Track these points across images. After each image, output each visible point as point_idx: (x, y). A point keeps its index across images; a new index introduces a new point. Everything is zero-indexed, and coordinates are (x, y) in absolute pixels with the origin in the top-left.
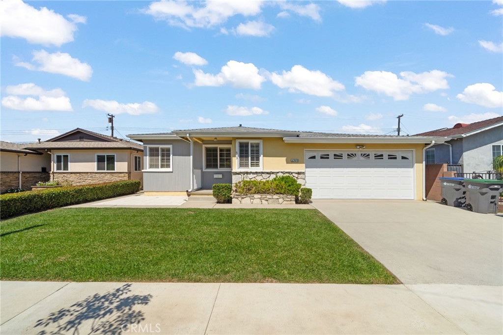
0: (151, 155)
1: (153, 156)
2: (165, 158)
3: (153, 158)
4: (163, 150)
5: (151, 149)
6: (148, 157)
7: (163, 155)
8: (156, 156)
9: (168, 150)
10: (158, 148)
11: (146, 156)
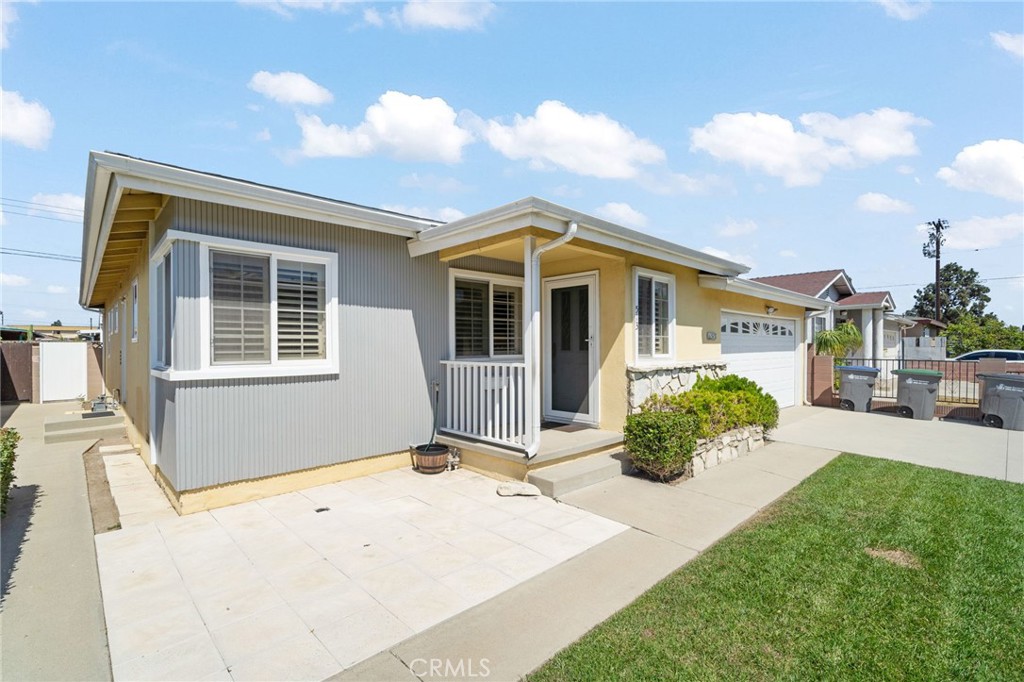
0: (220, 292)
1: (236, 297)
2: (302, 310)
3: (228, 306)
4: (288, 273)
5: (222, 265)
6: (205, 303)
7: (287, 297)
8: (249, 298)
9: (314, 276)
10: (267, 260)
11: (197, 295)
